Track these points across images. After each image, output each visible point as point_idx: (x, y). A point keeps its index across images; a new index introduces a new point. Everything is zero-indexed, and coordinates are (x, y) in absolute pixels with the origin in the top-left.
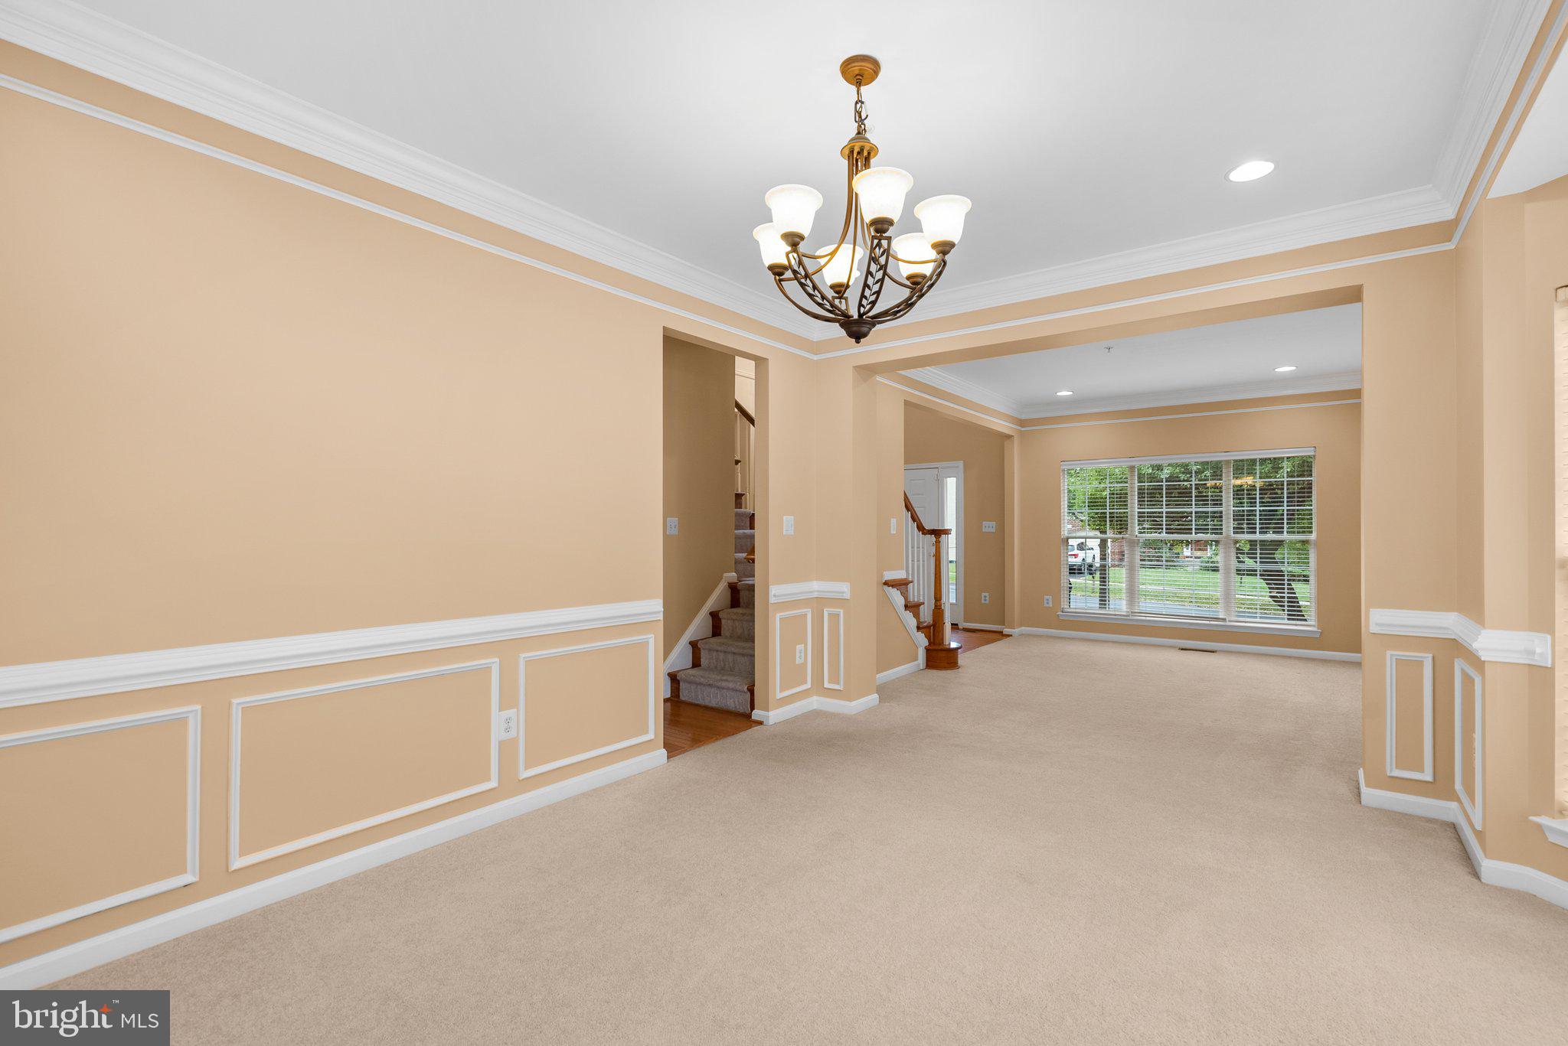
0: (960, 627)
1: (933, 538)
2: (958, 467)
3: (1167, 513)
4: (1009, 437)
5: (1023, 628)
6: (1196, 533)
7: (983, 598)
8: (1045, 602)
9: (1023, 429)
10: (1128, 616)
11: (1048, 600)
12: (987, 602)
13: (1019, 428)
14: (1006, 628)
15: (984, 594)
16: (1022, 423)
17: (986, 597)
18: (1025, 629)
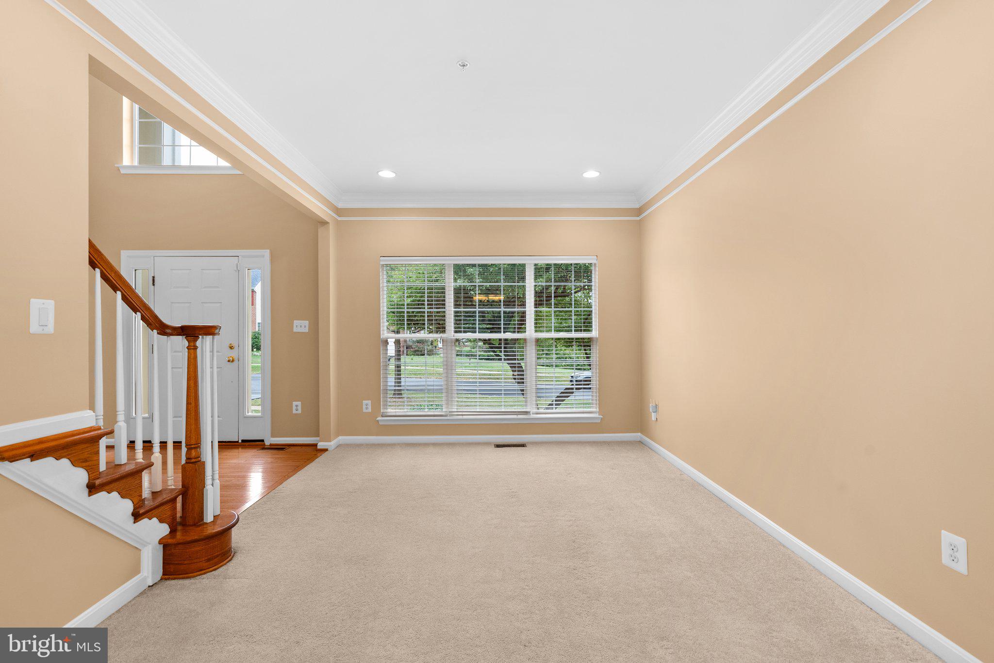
0: (267, 443)
1: (180, 342)
2: (263, 256)
3: (479, 312)
4: (324, 223)
5: (340, 437)
6: (504, 332)
7: (294, 408)
8: (364, 407)
9: (340, 219)
10: (446, 416)
11: (367, 405)
12: (300, 411)
13: (335, 216)
14: (321, 441)
15: (295, 403)
16: (339, 211)
17: (297, 407)
18: (342, 439)
